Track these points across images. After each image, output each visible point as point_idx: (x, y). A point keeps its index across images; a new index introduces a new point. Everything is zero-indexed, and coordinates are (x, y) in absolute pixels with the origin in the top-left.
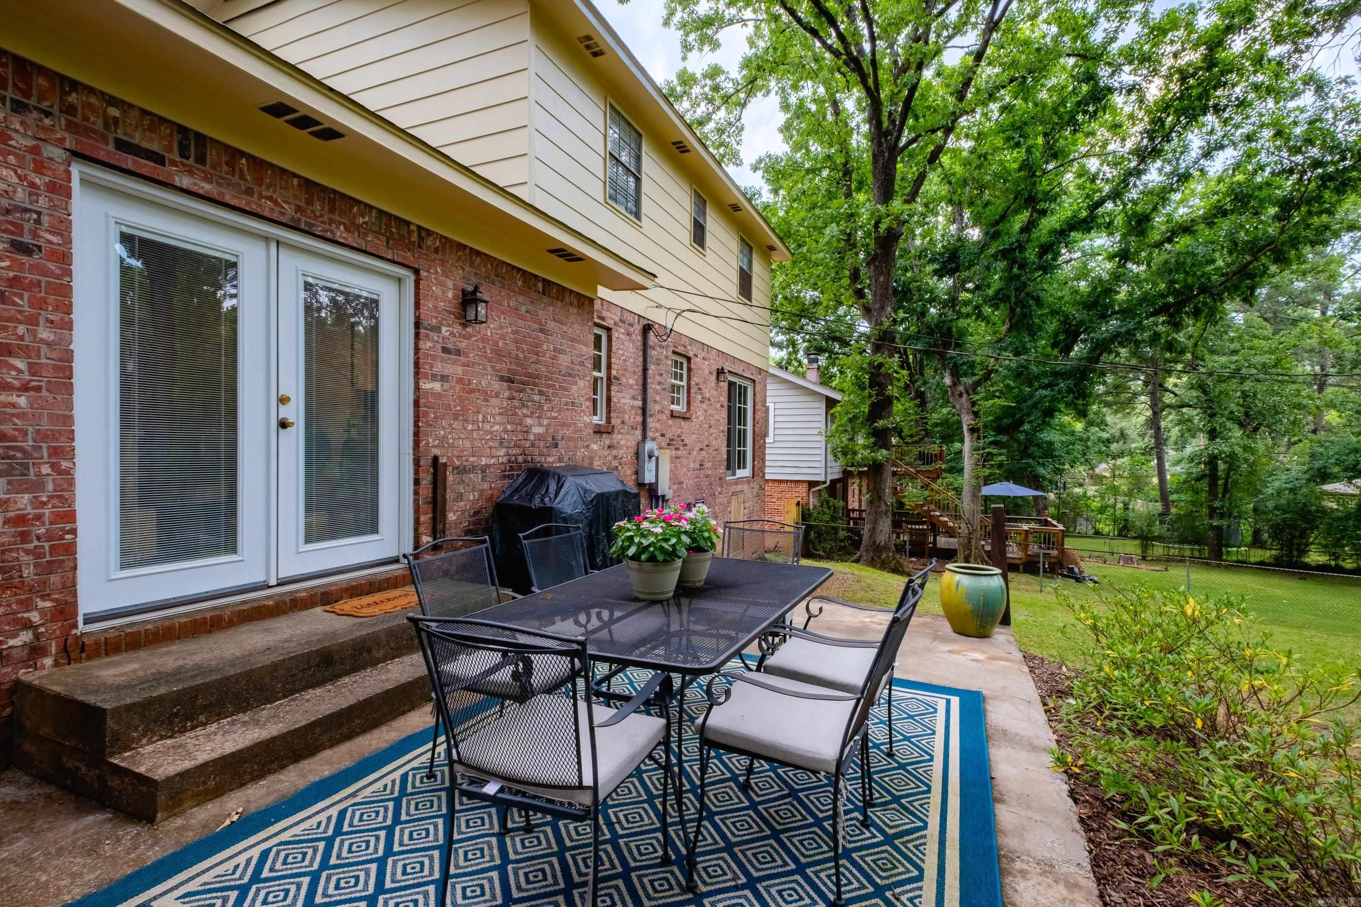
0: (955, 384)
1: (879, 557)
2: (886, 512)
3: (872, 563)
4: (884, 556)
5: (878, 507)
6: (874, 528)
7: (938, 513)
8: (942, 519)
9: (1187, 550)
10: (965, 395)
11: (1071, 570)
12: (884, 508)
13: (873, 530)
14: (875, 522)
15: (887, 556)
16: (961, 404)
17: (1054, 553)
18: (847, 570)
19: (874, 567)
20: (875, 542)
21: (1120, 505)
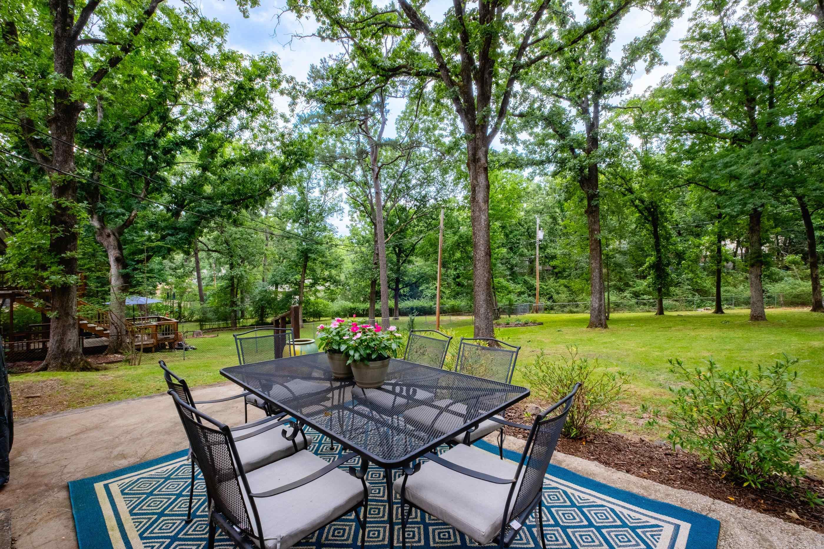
0: (103, 227)
1: (69, 362)
2: (74, 324)
3: (62, 368)
4: (73, 359)
5: (66, 322)
6: (62, 339)
7: (85, 322)
8: (89, 325)
9: (222, 324)
10: (112, 237)
11: (180, 345)
12: (71, 322)
13: (61, 342)
14: (64, 334)
15: (76, 359)
16: (110, 242)
17: (172, 336)
18: (44, 378)
19: (65, 370)
20: (63, 350)
21: (176, 305)
